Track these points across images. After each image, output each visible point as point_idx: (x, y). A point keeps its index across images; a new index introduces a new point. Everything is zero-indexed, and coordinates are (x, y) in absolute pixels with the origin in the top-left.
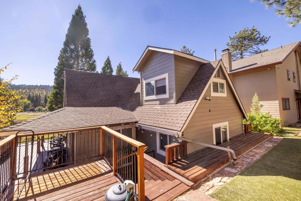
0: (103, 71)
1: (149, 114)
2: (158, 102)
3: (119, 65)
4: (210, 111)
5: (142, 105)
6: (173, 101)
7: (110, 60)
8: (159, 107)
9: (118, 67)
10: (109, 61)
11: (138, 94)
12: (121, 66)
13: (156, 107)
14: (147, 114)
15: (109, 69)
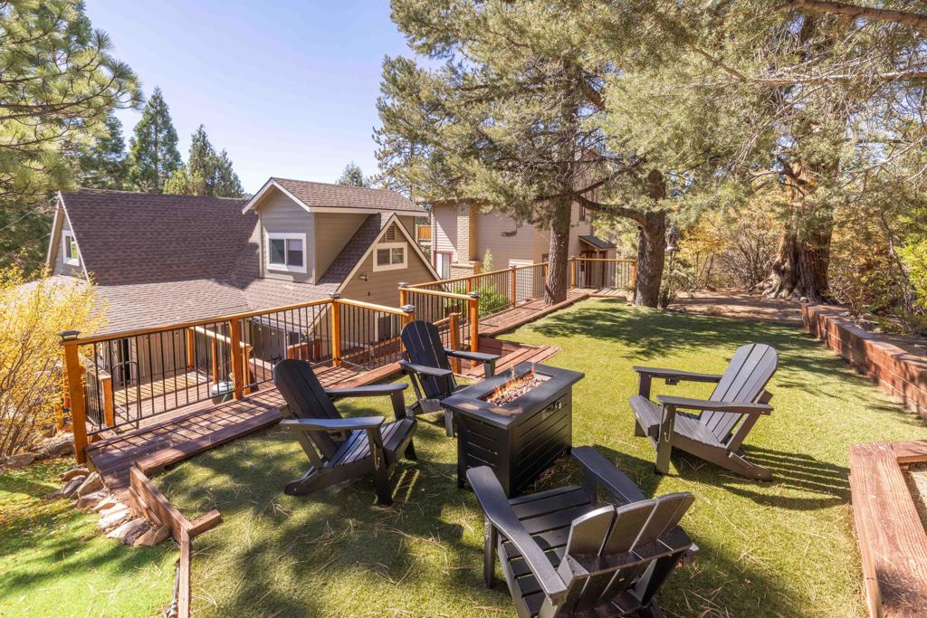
0: (140, 136)
1: (273, 298)
2: (291, 278)
3: (200, 133)
4: (369, 294)
5: (263, 278)
6: (312, 280)
7: (165, 100)
8: (291, 287)
9: (195, 140)
10: (161, 103)
11: (255, 246)
12: (204, 137)
13: (287, 287)
14: (269, 297)
15: (160, 131)
